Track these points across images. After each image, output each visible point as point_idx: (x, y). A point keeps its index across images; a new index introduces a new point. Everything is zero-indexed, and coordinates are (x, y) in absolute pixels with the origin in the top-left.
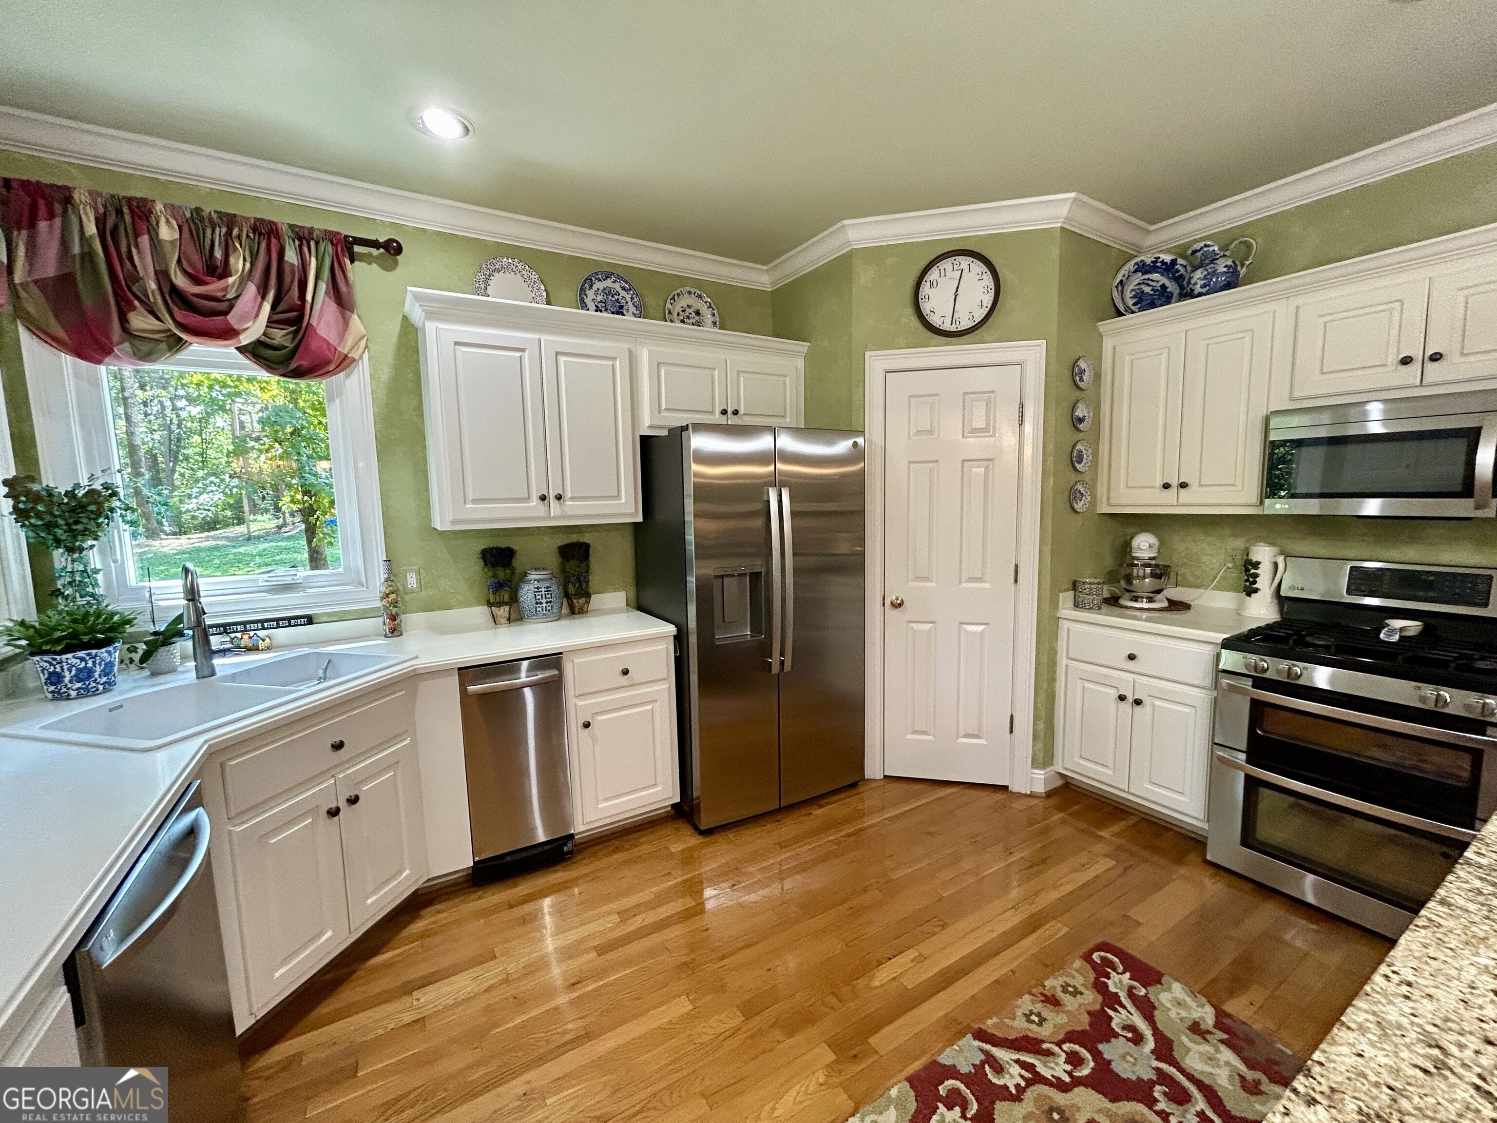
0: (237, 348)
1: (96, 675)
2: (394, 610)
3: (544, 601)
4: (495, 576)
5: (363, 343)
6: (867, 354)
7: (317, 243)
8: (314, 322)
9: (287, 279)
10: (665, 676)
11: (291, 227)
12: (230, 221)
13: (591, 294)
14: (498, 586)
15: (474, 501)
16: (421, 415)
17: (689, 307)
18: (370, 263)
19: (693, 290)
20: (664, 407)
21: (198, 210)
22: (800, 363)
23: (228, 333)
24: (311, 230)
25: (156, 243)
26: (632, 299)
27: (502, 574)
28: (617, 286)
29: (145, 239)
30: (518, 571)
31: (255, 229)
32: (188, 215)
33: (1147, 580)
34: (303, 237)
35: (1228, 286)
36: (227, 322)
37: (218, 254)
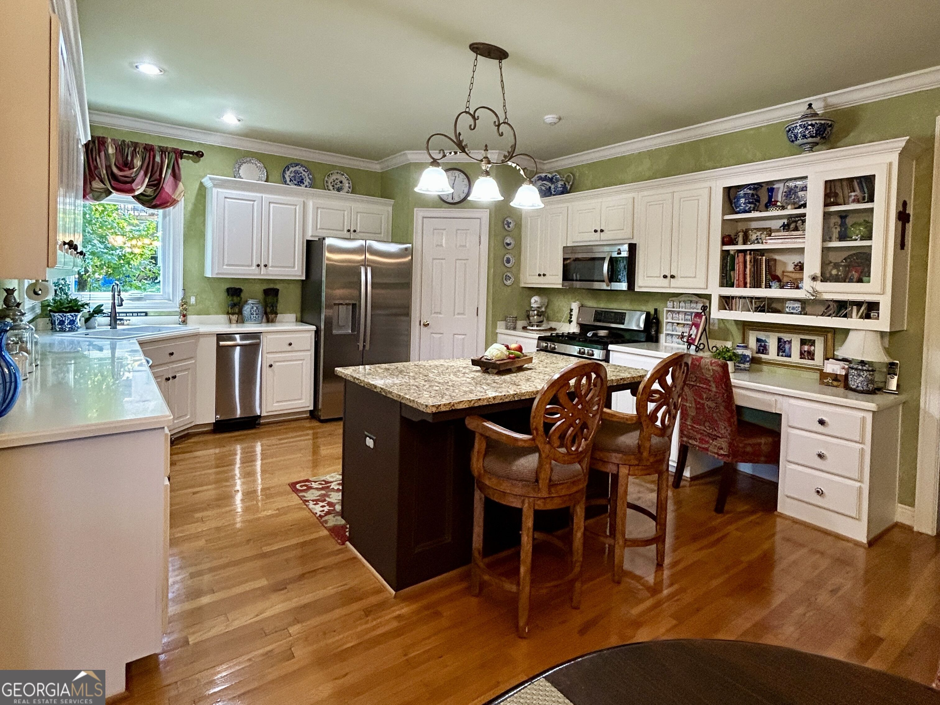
0: (133, 197)
1: (66, 324)
2: (185, 312)
3: (255, 313)
4: (232, 300)
5: (182, 194)
6: (415, 209)
7: (169, 153)
8: (164, 186)
9: (155, 168)
10: (309, 348)
11: (160, 147)
12: (136, 145)
13: (288, 173)
14: (234, 305)
15: (227, 265)
16: (204, 225)
17: (337, 179)
18: (188, 160)
19: (339, 172)
20: (319, 227)
21: (124, 141)
22: (390, 209)
23: (131, 191)
24: (167, 148)
25: (107, 156)
26: (308, 175)
27: (236, 299)
28: (301, 169)
29: (102, 154)
30: (243, 300)
31: (145, 148)
32: (120, 143)
33: (535, 317)
34: (163, 151)
35: (562, 193)
36: (132, 187)
37: (129, 158)
